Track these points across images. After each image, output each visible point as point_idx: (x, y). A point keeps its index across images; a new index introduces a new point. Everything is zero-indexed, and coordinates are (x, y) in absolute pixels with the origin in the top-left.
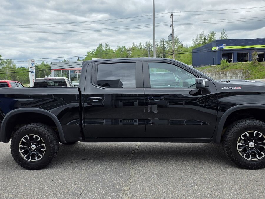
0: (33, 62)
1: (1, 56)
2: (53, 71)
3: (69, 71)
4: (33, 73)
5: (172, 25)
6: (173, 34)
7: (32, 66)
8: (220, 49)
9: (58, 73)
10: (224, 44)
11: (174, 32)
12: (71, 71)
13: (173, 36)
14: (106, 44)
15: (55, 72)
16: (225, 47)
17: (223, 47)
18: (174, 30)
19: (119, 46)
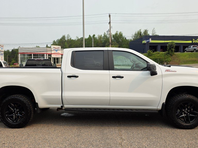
0: (3, 47)
4: (2, 55)
5: (110, 23)
6: (110, 30)
7: (1, 50)
8: (148, 42)
9: (24, 56)
10: (150, 39)
11: (111, 28)
13: (110, 31)
14: (68, 35)
15: (21, 55)
16: (151, 41)
17: (149, 41)
18: (111, 27)
19: (78, 37)
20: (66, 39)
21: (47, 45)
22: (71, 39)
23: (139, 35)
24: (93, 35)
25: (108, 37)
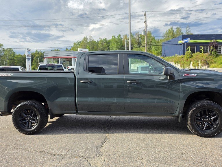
0: (30, 51)
1: (2, 45)
2: (46, 58)
3: (59, 58)
4: (29, 60)
5: (145, 22)
7: (29, 54)
8: (186, 43)
9: (50, 60)
10: (189, 39)
12: (60, 59)
13: (146, 31)
14: (90, 36)
15: (48, 59)
17: (188, 41)
19: (101, 38)
20: (88, 40)
21: (67, 48)
22: (93, 40)
23: (171, 34)
24: (118, 35)
25: (134, 37)
